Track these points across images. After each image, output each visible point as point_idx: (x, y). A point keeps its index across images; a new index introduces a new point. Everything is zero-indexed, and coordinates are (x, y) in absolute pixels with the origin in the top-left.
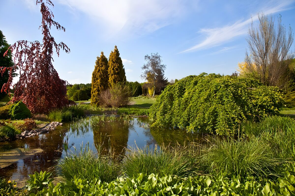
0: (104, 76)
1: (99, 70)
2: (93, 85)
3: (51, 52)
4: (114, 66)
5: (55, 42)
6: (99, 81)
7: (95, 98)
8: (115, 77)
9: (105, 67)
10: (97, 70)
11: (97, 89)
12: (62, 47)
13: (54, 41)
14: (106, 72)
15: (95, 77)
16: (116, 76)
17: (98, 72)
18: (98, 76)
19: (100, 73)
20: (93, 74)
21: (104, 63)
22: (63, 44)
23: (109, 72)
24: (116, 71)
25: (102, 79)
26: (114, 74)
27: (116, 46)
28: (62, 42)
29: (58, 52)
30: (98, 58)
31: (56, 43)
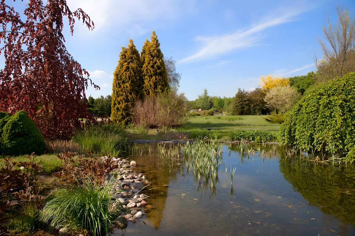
0: (136, 78)
1: (128, 68)
2: (117, 91)
3: (60, 23)
4: (154, 62)
5: (68, 7)
6: (128, 84)
7: (119, 113)
8: (156, 79)
9: (137, 63)
10: (124, 68)
11: (124, 98)
12: (81, 17)
13: (66, 5)
14: (139, 71)
15: (119, 78)
16: (157, 77)
17: (125, 71)
18: (126, 77)
19: (129, 72)
20: (117, 75)
21: (135, 56)
22: (82, 12)
23: (145, 71)
24: (157, 70)
25: (132, 82)
26: (155, 75)
27: (154, 32)
28: (81, 9)
29: (72, 25)
30: (123, 48)
31: (69, 9)
